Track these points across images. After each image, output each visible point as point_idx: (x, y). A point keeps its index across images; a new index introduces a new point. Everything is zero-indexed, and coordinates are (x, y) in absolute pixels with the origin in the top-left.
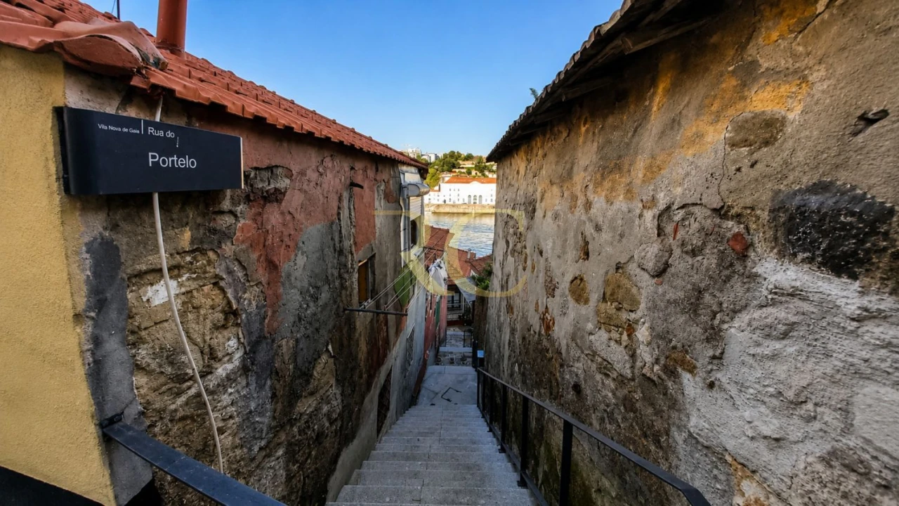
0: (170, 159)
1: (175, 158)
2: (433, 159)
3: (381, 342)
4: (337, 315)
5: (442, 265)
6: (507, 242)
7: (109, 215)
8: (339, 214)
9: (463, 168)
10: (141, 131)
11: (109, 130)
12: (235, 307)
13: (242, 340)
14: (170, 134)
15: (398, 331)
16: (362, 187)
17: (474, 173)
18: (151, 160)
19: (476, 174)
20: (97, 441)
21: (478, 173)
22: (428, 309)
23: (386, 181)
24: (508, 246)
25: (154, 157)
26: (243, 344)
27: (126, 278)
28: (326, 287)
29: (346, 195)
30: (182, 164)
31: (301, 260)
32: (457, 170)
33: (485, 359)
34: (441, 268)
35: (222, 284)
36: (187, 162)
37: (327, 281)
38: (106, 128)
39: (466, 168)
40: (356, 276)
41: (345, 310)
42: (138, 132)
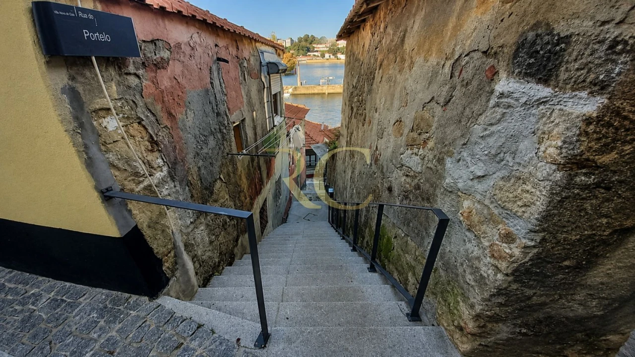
0: (95, 35)
1: (98, 35)
2: (288, 44)
3: (257, 180)
4: (223, 157)
5: (300, 129)
6: (352, 108)
7: (68, 71)
8: (212, 83)
9: (317, 51)
10: (75, 14)
11: (60, 14)
12: (155, 139)
13: (165, 160)
14: (91, 17)
15: (269, 175)
16: (227, 62)
17: (327, 56)
18: (85, 35)
19: (330, 56)
20: (101, 201)
21: (332, 56)
22: (291, 163)
23: (247, 58)
24: (352, 111)
25: (86, 33)
26: (166, 162)
27: (90, 112)
28: (212, 137)
29: (214, 68)
30: (102, 39)
31: (191, 115)
32: (312, 54)
33: (334, 193)
34: (299, 131)
35: (143, 123)
36: (104, 38)
37: (212, 133)
38: (58, 13)
39: (320, 51)
40: (233, 132)
41: (228, 154)
42: (73, 15)
